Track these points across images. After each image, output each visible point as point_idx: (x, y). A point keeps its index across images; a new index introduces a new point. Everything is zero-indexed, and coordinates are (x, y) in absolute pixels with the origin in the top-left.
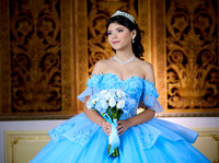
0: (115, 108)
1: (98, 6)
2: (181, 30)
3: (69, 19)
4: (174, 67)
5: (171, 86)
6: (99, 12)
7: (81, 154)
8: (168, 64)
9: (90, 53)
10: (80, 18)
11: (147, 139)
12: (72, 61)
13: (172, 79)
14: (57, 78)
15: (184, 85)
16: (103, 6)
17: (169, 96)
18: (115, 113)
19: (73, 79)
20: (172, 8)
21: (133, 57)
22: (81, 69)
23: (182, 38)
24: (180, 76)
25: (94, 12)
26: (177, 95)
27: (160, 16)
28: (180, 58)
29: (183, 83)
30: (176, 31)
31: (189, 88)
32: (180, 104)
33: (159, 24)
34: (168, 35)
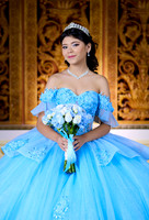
0: (71, 123)
1: (48, 12)
2: (133, 39)
3: (18, 25)
4: (125, 77)
5: (122, 97)
6: (50, 19)
7: (37, 170)
8: (119, 74)
9: (39, 61)
10: (29, 24)
11: (104, 155)
12: (21, 69)
13: (122, 90)
14: (5, 87)
15: (135, 97)
16: (54, 12)
17: (119, 108)
18: (72, 128)
19: (21, 88)
20: (125, 16)
21: (87, 71)
22: (29, 78)
23: (134, 48)
24: (131, 87)
25: (44, 18)
26: (128, 106)
27: (112, 25)
28: (132, 68)
29: (134, 94)
30: (128, 40)
31: (140, 100)
32: (130, 115)
33: (111, 33)
34: (120, 44)
